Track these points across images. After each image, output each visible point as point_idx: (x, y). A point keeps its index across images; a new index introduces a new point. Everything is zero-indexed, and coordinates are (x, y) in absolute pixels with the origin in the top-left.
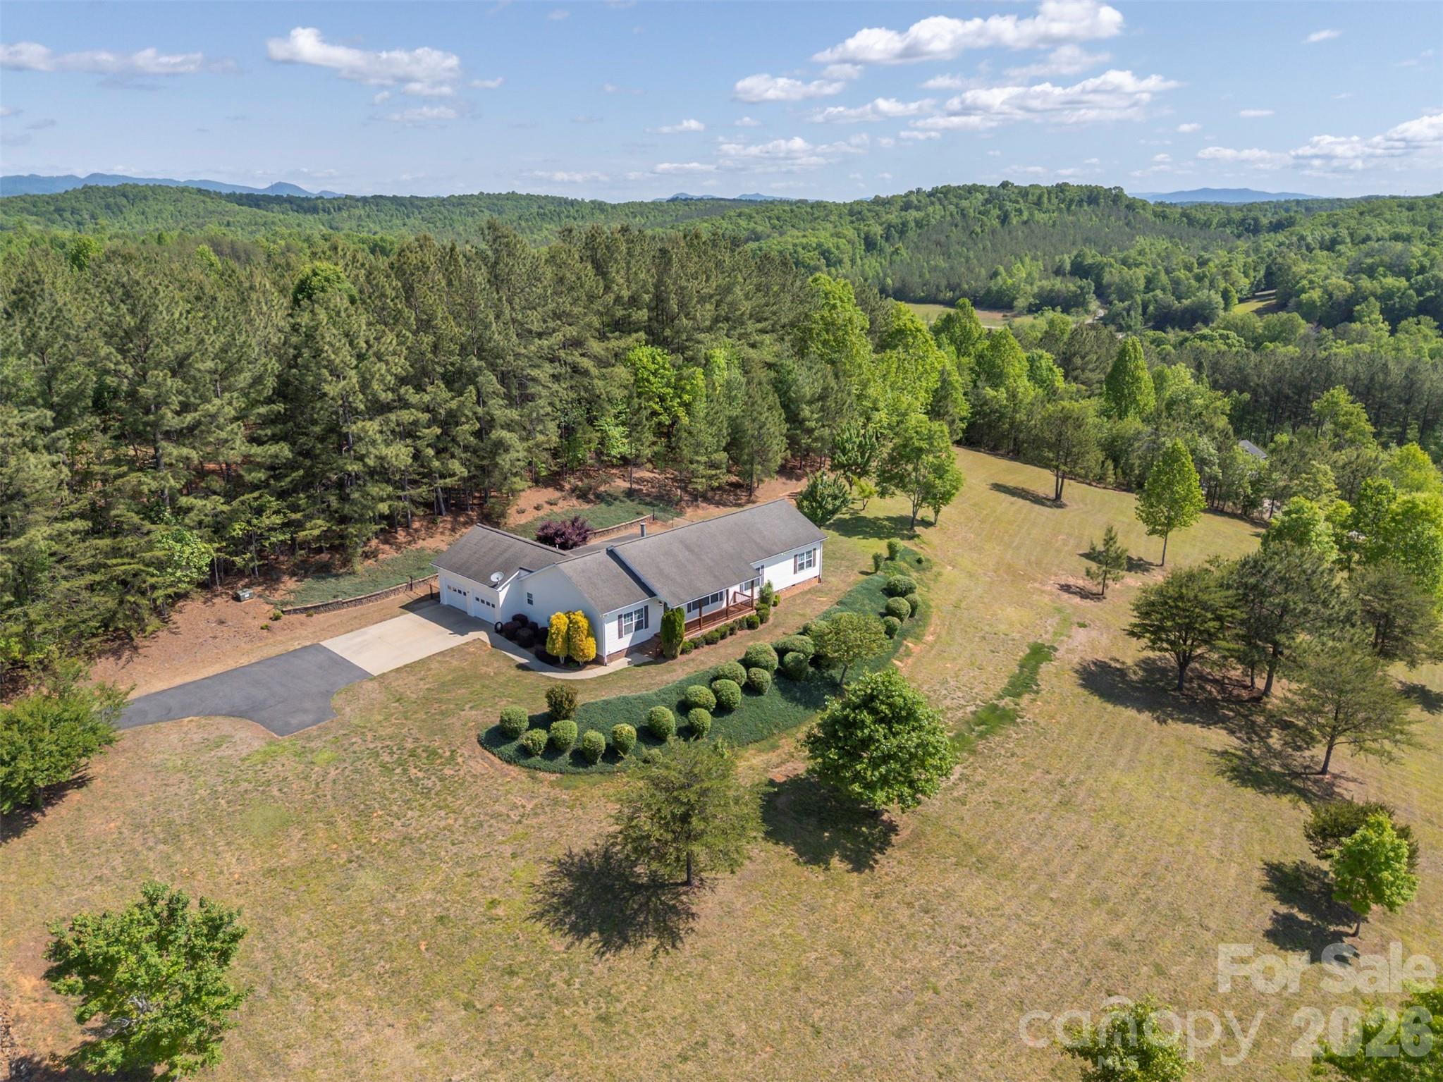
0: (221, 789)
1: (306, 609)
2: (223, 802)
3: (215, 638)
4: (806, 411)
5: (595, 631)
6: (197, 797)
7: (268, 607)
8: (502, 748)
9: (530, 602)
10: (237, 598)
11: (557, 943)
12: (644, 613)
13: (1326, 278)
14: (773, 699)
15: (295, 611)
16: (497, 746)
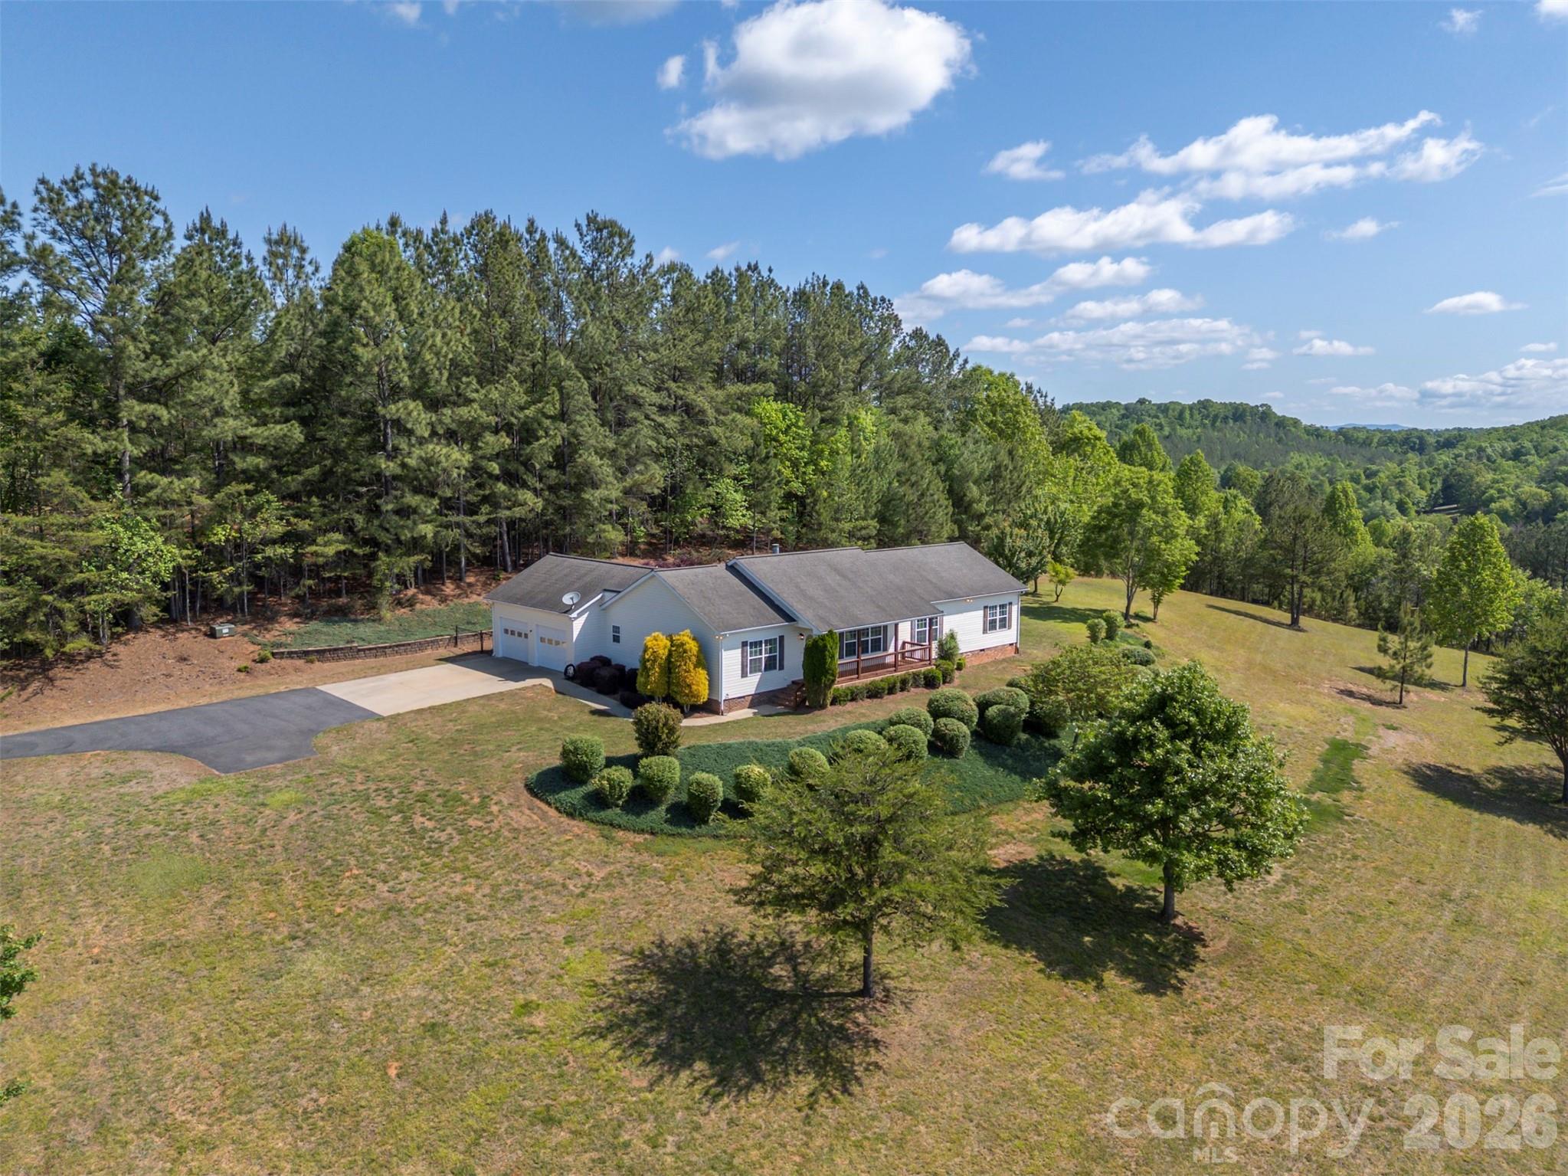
0: (108, 831)
1: (306, 653)
2: (106, 848)
3: (168, 676)
4: (973, 491)
5: (707, 660)
6: (68, 840)
7: (252, 648)
8: (562, 794)
9: (616, 639)
10: (212, 634)
11: (634, 1075)
12: (778, 645)
13: (1517, 486)
14: (970, 762)
15: (291, 655)
16: (555, 792)
